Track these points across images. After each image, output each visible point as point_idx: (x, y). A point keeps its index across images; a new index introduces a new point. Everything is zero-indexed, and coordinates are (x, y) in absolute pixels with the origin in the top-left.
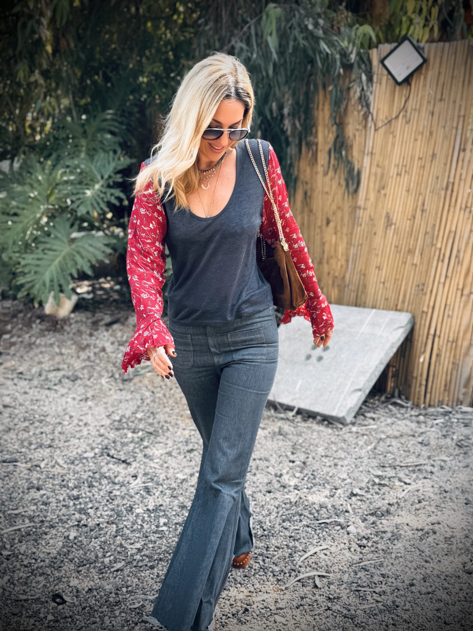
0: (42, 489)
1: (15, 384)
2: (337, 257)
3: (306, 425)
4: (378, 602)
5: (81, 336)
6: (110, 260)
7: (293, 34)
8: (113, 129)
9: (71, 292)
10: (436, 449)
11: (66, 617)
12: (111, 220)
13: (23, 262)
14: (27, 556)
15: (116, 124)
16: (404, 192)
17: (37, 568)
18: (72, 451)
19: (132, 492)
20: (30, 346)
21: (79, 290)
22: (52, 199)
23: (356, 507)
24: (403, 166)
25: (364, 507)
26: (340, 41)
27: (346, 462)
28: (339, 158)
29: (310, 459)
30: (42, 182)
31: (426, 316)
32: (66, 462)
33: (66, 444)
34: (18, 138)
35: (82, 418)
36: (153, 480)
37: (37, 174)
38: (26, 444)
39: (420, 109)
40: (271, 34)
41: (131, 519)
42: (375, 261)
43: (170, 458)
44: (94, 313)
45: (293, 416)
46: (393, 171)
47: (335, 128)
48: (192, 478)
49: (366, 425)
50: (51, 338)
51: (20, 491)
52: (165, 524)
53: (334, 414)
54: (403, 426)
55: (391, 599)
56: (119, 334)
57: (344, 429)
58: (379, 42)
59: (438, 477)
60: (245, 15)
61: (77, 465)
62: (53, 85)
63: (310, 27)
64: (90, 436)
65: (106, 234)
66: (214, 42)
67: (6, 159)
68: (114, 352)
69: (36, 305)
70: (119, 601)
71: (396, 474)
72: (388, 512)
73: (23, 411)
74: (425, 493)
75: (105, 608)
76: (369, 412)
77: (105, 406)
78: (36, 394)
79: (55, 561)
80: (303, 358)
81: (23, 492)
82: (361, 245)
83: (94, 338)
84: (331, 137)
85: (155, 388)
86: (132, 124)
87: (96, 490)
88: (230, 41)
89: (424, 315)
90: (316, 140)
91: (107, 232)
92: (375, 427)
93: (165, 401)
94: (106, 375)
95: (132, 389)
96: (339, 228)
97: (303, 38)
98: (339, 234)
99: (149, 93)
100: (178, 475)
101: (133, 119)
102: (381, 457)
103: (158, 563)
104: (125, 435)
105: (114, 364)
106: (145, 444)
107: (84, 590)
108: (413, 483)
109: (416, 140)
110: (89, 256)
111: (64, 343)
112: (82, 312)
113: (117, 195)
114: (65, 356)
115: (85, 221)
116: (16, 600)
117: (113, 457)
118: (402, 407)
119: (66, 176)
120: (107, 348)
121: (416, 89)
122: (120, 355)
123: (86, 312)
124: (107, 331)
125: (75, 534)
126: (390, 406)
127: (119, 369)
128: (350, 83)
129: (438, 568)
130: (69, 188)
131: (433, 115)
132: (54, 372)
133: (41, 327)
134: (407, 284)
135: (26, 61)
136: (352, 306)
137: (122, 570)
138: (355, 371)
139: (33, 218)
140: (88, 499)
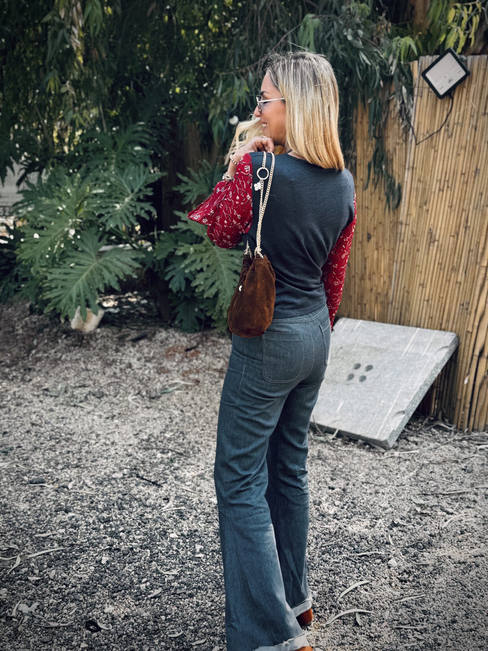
0: (70, 511)
1: (41, 401)
2: (379, 273)
3: (346, 449)
4: (419, 640)
5: (106, 352)
6: (137, 274)
7: (331, 45)
8: (143, 140)
9: (98, 307)
10: (479, 476)
11: (101, 645)
12: (139, 233)
13: (50, 277)
14: (57, 581)
15: (147, 136)
16: (446, 208)
17: (68, 594)
18: (100, 472)
19: (165, 516)
20: (56, 362)
21: (105, 304)
22: (81, 212)
23: (397, 538)
24: (445, 181)
25: (405, 538)
26: (379, 53)
27: (387, 489)
28: (379, 172)
29: (350, 486)
30: (71, 195)
31: (471, 337)
32: (94, 483)
33: (94, 464)
34: (46, 150)
35: (108, 436)
36: (186, 503)
37: (66, 187)
38: (52, 463)
39: (462, 123)
40: (308, 46)
41: (166, 545)
42: (418, 279)
43: (202, 481)
44: (120, 328)
45: (333, 439)
46: (435, 186)
47: (374, 141)
49: (408, 450)
50: (77, 354)
51: (47, 514)
52: (201, 551)
53: (376, 437)
54: (447, 451)
55: (432, 636)
56: (146, 350)
57: (386, 454)
58: (420, 54)
59: (481, 506)
60: (281, 25)
61: (106, 486)
62: (83, 96)
63: (350, 38)
64: (117, 455)
65: (134, 248)
66: (250, 53)
67: (34, 171)
68: (141, 368)
69: (63, 321)
70: (158, 629)
71: (438, 503)
72: (430, 543)
73: (49, 429)
74: (467, 524)
75: (143, 637)
76: (412, 436)
77: (131, 424)
78: (62, 411)
79: (87, 586)
80: (346, 378)
81: (51, 514)
82: (404, 261)
83: (120, 354)
84: (371, 151)
85: (184, 406)
86: (163, 135)
87: (127, 513)
88: (265, 52)
89: (469, 335)
90: (355, 153)
91: (134, 245)
92: (418, 451)
93: (195, 420)
94: (132, 391)
95: (160, 407)
96: (380, 244)
97: (342, 49)
98: (381, 250)
99: (182, 104)
100: (211, 500)
101: (165, 130)
102: (423, 484)
103: (197, 592)
104: (154, 455)
105: (140, 381)
106: (176, 465)
107: (120, 617)
108: (456, 512)
109: (459, 155)
110: (117, 271)
111: (90, 359)
112: (108, 327)
113: (147, 209)
114: (90, 372)
115: (113, 235)
116: (46, 628)
117: (142, 478)
118: (446, 430)
119: (96, 189)
120: (133, 364)
121: (459, 103)
122: (147, 372)
123: (112, 327)
124: (134, 346)
125: (108, 559)
126: (433, 430)
127: (146, 386)
128: (390, 95)
129: (481, 603)
130: (98, 202)
131: (476, 129)
132: (80, 389)
133: (67, 342)
134: (451, 303)
135: (56, 71)
136: (396, 324)
137: (159, 597)
138: (399, 392)
139: (61, 232)
140: (119, 522)
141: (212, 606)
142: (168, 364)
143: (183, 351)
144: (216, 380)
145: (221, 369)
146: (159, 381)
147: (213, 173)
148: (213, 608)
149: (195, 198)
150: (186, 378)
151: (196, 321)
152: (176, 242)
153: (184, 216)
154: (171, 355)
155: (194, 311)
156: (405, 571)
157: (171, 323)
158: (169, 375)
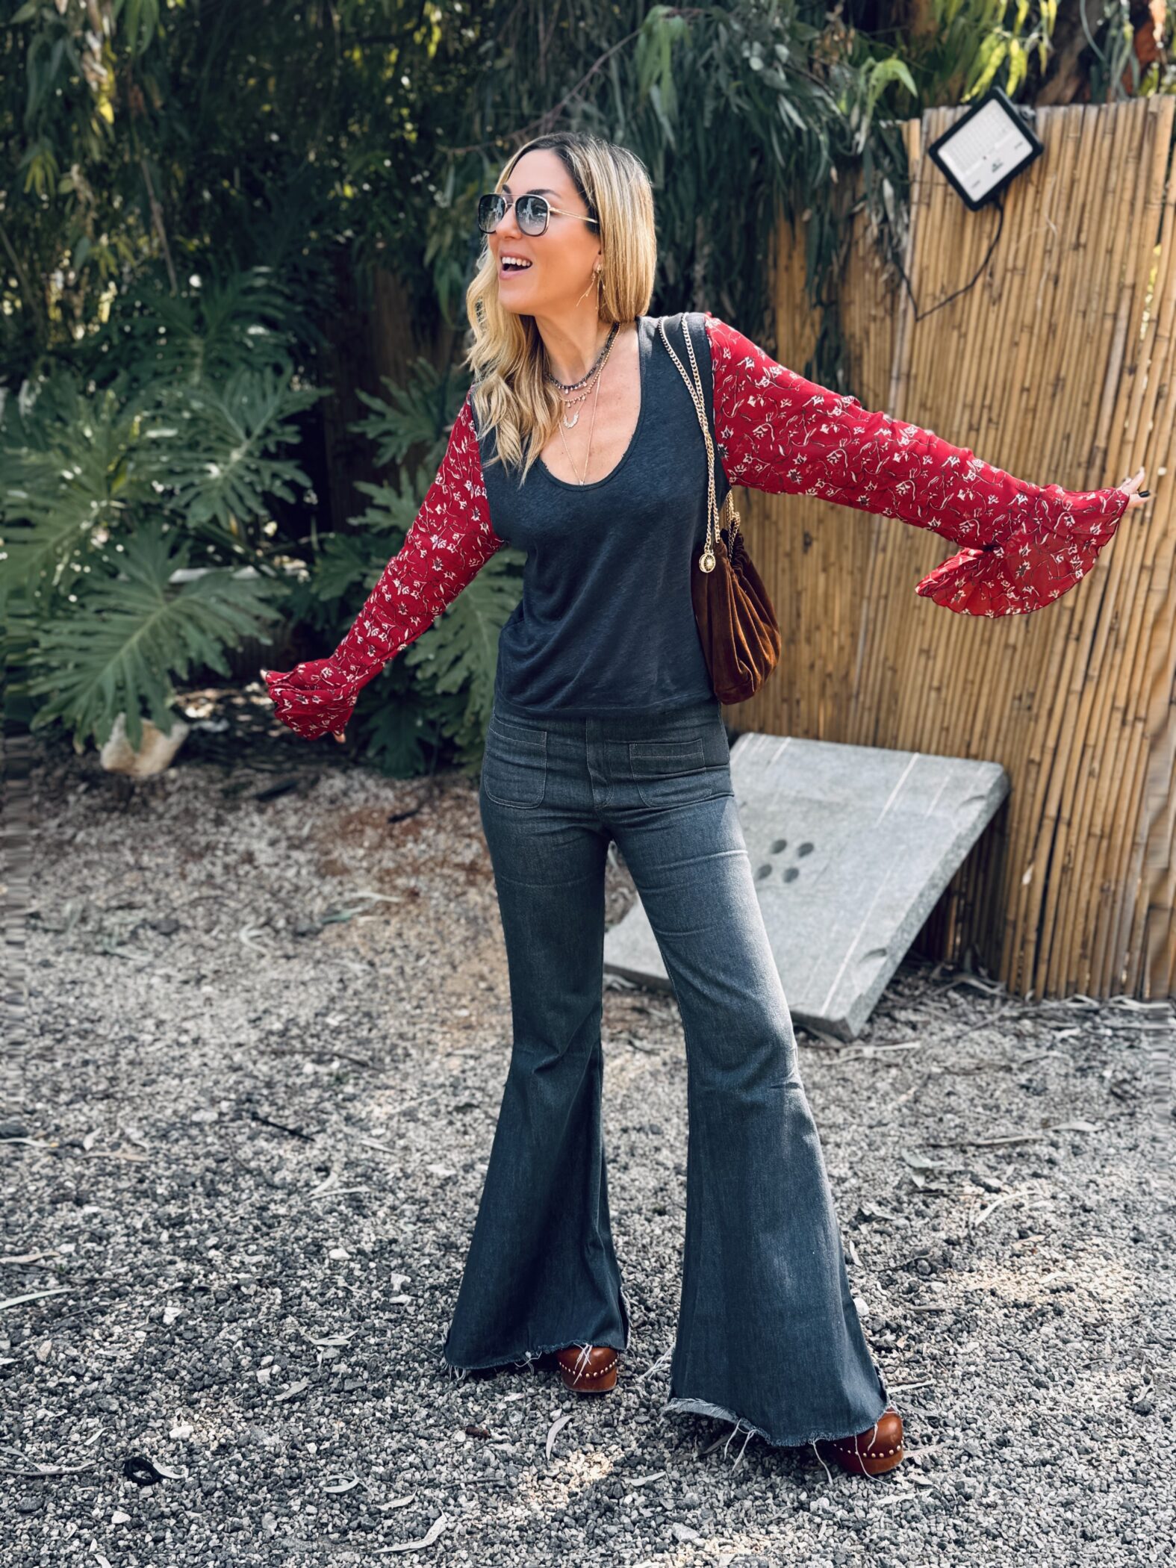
0: (88, 1202)
2: (830, 627)
4: (921, 1487)
5: (192, 824)
6: (273, 637)
7: (713, 81)
8: (269, 311)
9: (171, 715)
10: (1062, 1102)
11: (162, 1516)
12: (274, 539)
13: (45, 642)
14: (56, 1367)
15: (279, 301)
17: (83, 1396)
18: (163, 1108)
19: (318, 1208)
20: (60, 848)
21: (191, 712)
22: (120, 485)
23: (869, 1249)
24: (983, 406)
25: (889, 1249)
26: (829, 100)
27: (847, 1136)
30: (93, 441)
31: (1038, 773)
32: (146, 1134)
33: (148, 1089)
34: (28, 334)
35: (187, 1025)
36: (370, 1178)
37: (81, 423)
38: (45, 1090)
39: (1024, 269)
40: (658, 82)
41: (320, 1276)
42: (918, 640)
43: (411, 1125)
44: (228, 768)
46: (960, 420)
47: (817, 314)
48: (469, 1176)
49: (895, 1042)
50: (114, 829)
51: (32, 1208)
52: (405, 1289)
53: (821, 1013)
54: (984, 1043)
55: (952, 1477)
56: (292, 820)
57: (843, 1052)
58: (926, 102)
59: (1066, 1173)
60: (594, 34)
61: (177, 1141)
63: (756, 64)
64: (206, 1071)
65: (263, 574)
66: (519, 100)
68: (276, 864)
69: (79, 748)
70: (300, 1476)
71: (966, 1165)
72: (946, 1261)
73: (39, 1010)
74: (1035, 1214)
75: (262, 1494)
76: (904, 1008)
77: (245, 995)
78: (73, 965)
79: (129, 1377)
81: (40, 1210)
82: (886, 597)
83: (226, 829)
84: (810, 337)
85: (377, 953)
86: (318, 299)
87: (227, 1202)
88: (557, 99)
89: (1034, 770)
91: (265, 568)
92: (917, 1045)
93: (402, 985)
94: (251, 919)
95: (318, 954)
96: (832, 558)
97: (739, 92)
98: (833, 571)
99: (359, 225)
100: (432, 1168)
101: (321, 287)
102: (930, 1122)
103: (393, 1385)
104: (297, 1067)
105: (274, 894)
106: (349, 1089)
107: (207, 1448)
108: (1006, 1188)
109: (1016, 344)
110: (220, 627)
111: (148, 842)
112: (198, 766)
113: (287, 477)
114: (148, 874)
115: (210, 542)
116: (28, 1477)
117: (265, 1122)
118: (982, 995)
119: (155, 428)
120: (257, 854)
121: (1017, 220)
122: (291, 873)
123: (208, 766)
124: (261, 811)
125: (178, 1312)
126: (953, 995)
127: (287, 906)
128: (855, 202)
129: (1066, 1400)
130: (164, 459)
131: (1056, 283)
132: (120, 913)
133: (90, 802)
134: (992, 693)
135: (47, 142)
136: (866, 745)
137: (303, 1400)
138: (873, 904)
139: (73, 533)
140: (206, 1226)
141: (429, 1416)
142: (345, 854)
143: (384, 821)
144: (459, 890)
145: (473, 863)
146: (320, 893)
147: (442, 390)
148: (431, 1421)
149: (404, 450)
150: (387, 887)
151: (418, 750)
152: (366, 558)
153: (382, 495)
154: (353, 831)
155: (412, 724)
156: (888, 1326)
157: (358, 755)
158: (345, 879)
